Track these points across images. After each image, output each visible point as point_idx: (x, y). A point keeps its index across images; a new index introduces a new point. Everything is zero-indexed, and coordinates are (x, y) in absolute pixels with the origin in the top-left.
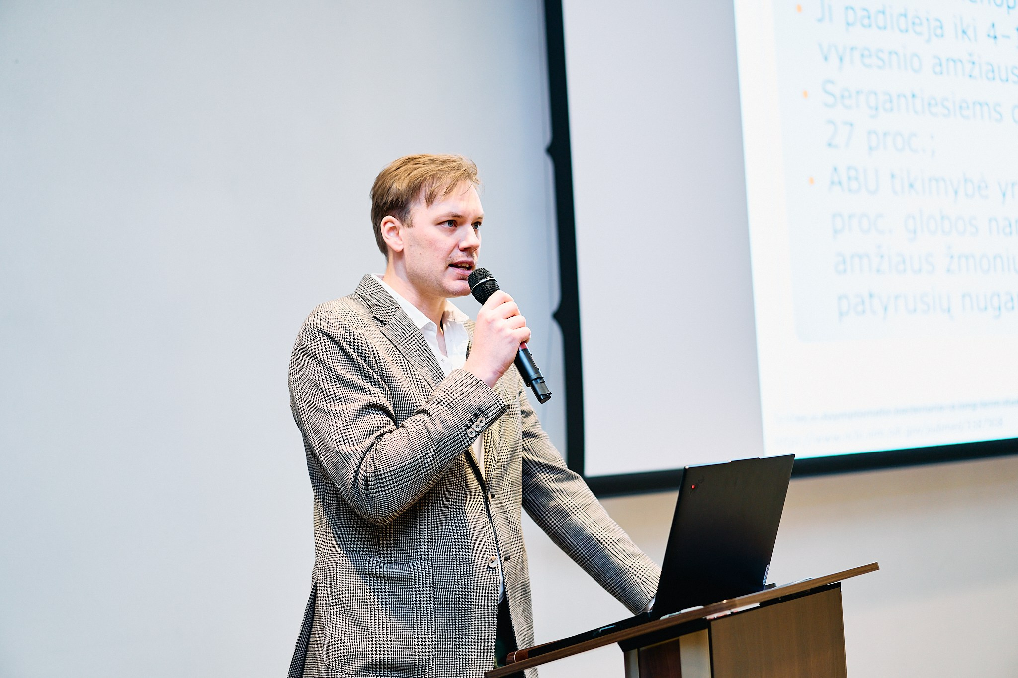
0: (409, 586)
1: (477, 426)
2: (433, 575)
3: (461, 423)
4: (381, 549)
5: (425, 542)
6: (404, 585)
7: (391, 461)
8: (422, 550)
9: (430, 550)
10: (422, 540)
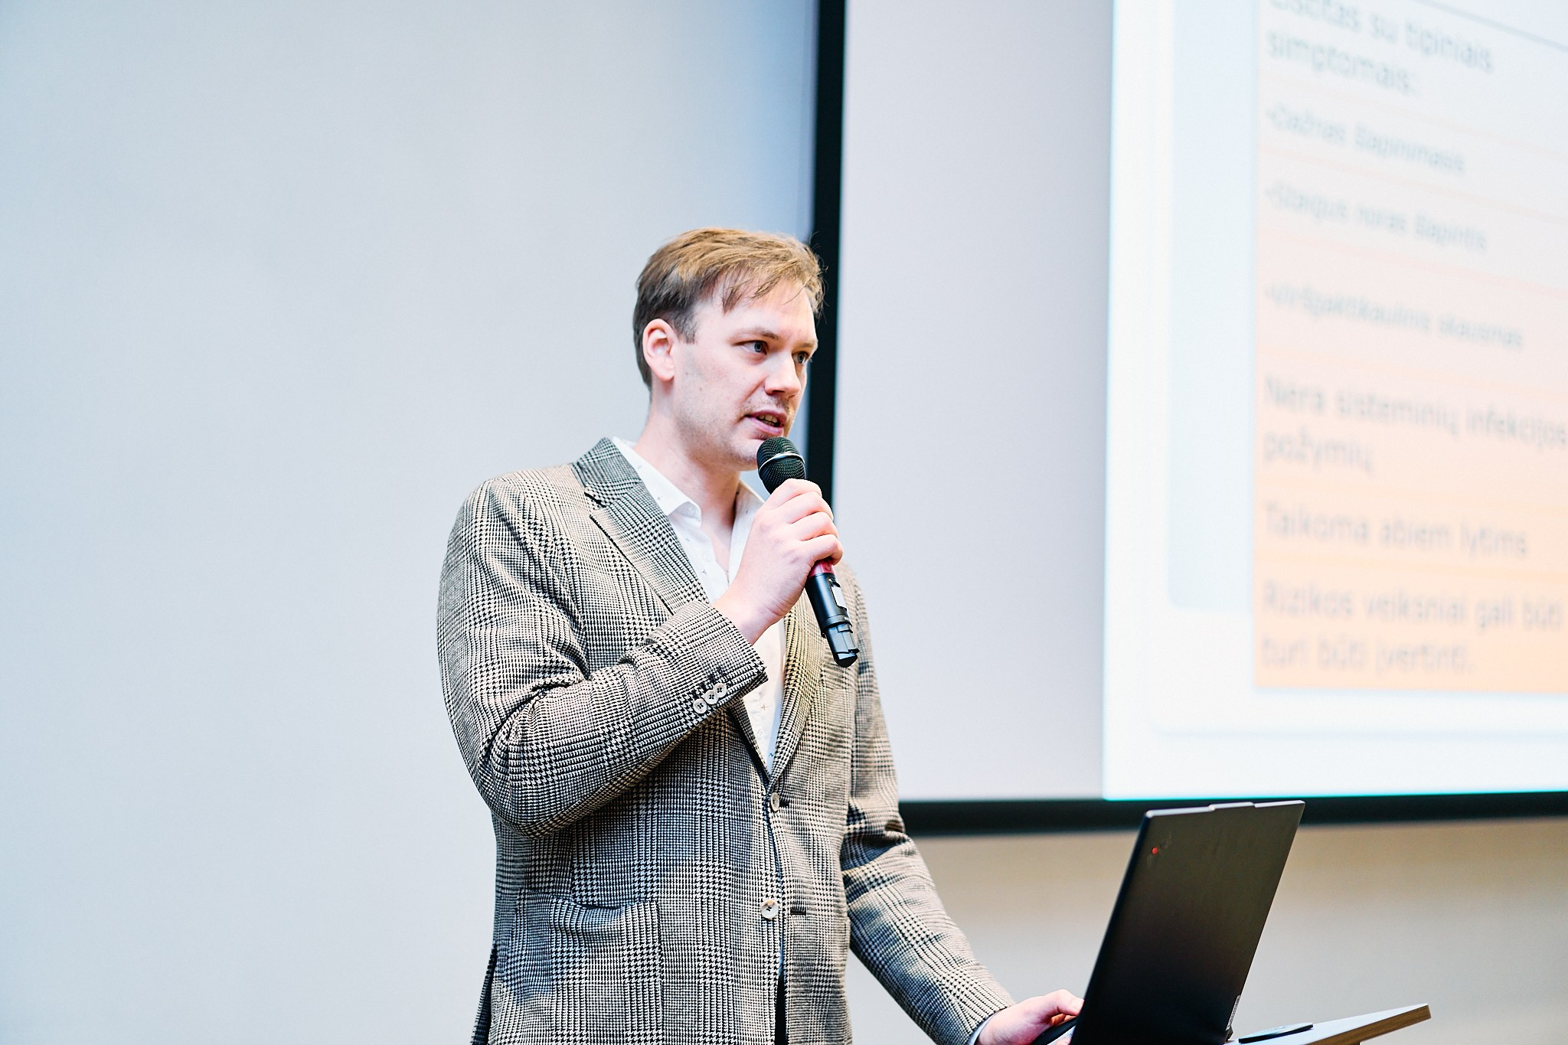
0: (618, 948)
1: (712, 697)
2: (659, 927)
3: (684, 686)
4: (577, 883)
5: (646, 870)
6: (610, 946)
7: (553, 731)
8: (643, 884)
9: (655, 884)
10: (642, 867)
